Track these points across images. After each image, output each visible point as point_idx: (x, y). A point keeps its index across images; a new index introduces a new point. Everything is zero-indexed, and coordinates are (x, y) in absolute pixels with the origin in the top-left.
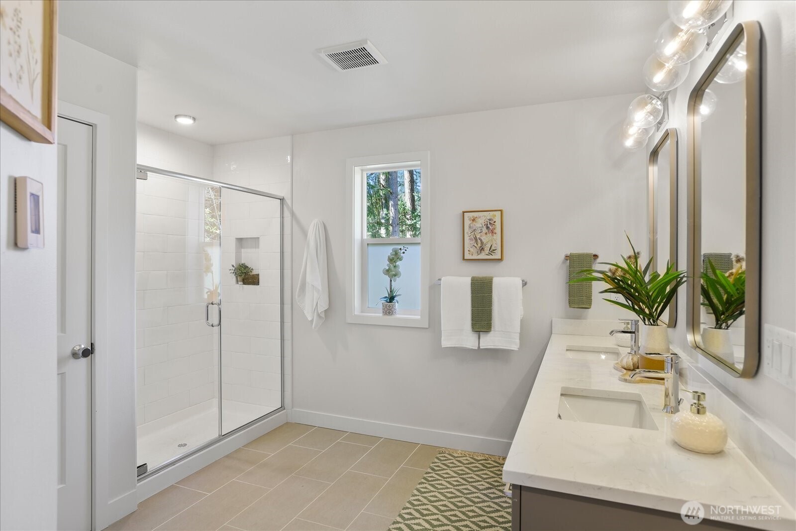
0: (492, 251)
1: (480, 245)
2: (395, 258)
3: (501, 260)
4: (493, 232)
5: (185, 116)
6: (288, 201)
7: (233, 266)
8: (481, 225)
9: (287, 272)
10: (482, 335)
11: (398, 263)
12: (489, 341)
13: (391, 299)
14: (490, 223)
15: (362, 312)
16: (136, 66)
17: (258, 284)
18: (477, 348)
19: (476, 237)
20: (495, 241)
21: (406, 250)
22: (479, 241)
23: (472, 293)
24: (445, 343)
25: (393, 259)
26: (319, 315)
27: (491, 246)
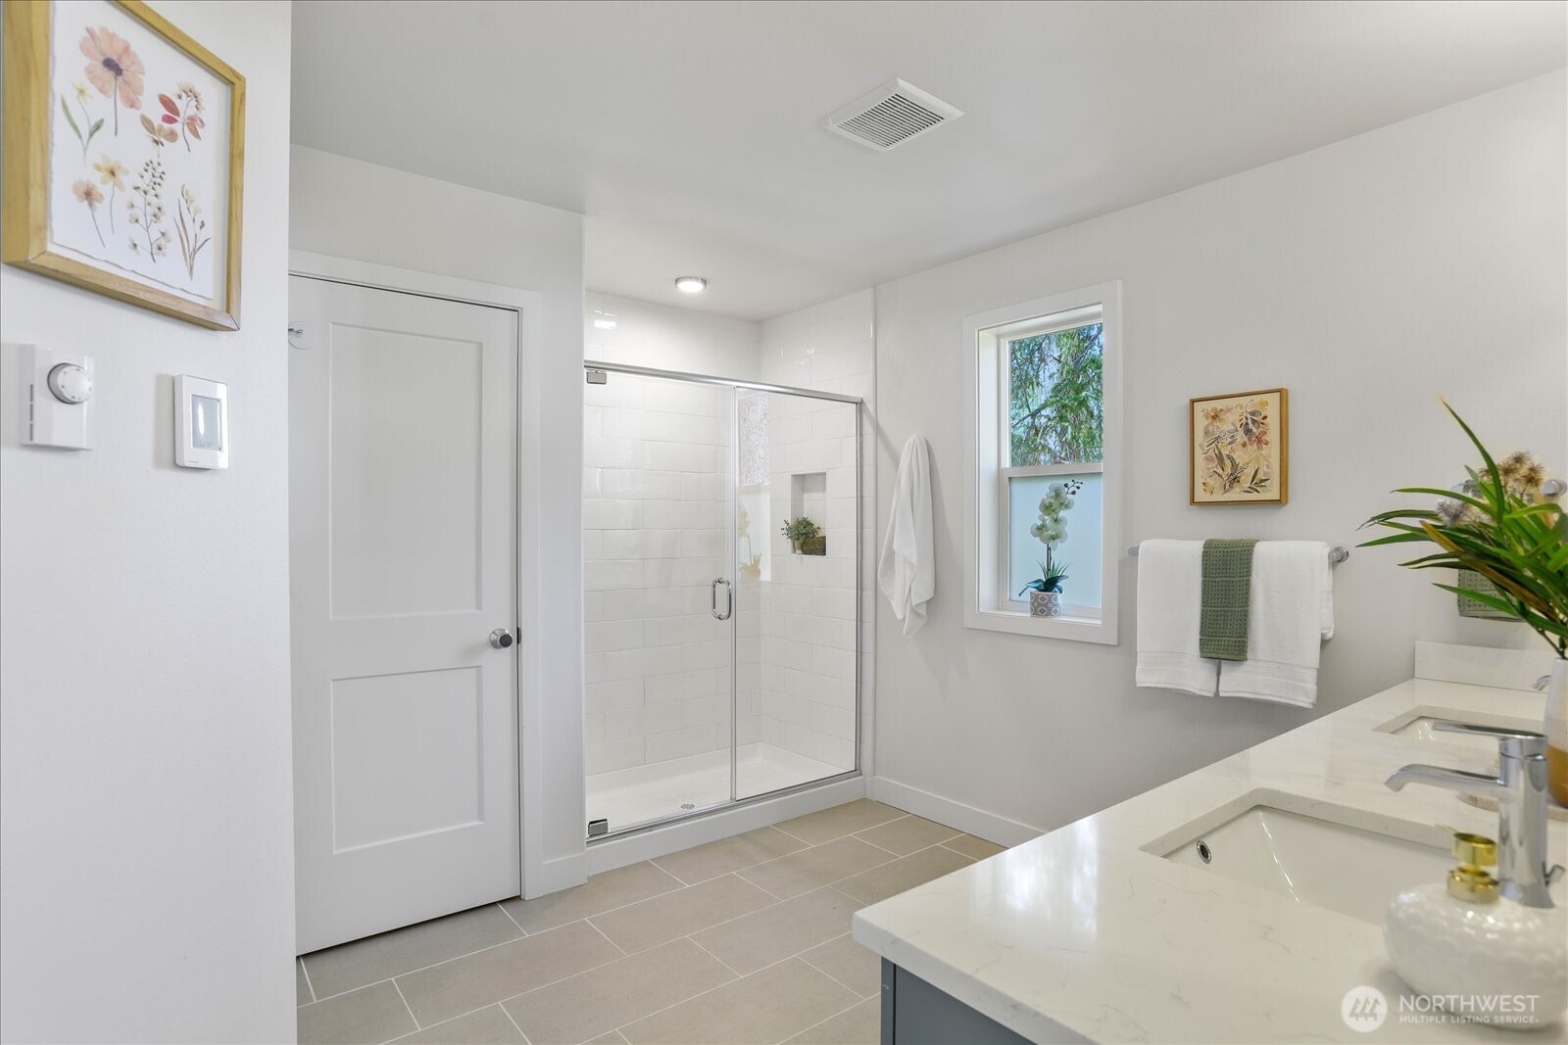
0: (1258, 483)
1: (1229, 470)
2: (1053, 506)
3: (1280, 502)
4: (1260, 441)
5: (690, 278)
6: (870, 406)
7: (786, 522)
8: (1233, 428)
9: (869, 533)
10: (1225, 667)
11: (1062, 514)
12: (1237, 681)
13: (1050, 584)
14: (1254, 421)
15: (999, 609)
16: (582, 212)
17: (823, 553)
18: (1211, 695)
19: (1220, 453)
20: (1266, 460)
21: (1078, 488)
22: (1228, 462)
23: (1205, 574)
24: (1144, 678)
25: (1051, 505)
26: (914, 611)
27: (1256, 472)
